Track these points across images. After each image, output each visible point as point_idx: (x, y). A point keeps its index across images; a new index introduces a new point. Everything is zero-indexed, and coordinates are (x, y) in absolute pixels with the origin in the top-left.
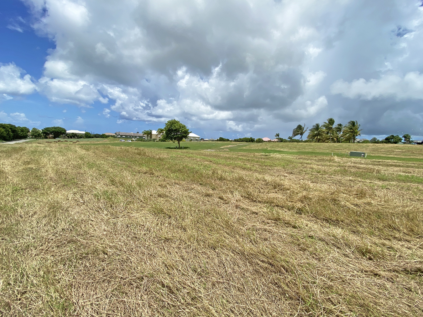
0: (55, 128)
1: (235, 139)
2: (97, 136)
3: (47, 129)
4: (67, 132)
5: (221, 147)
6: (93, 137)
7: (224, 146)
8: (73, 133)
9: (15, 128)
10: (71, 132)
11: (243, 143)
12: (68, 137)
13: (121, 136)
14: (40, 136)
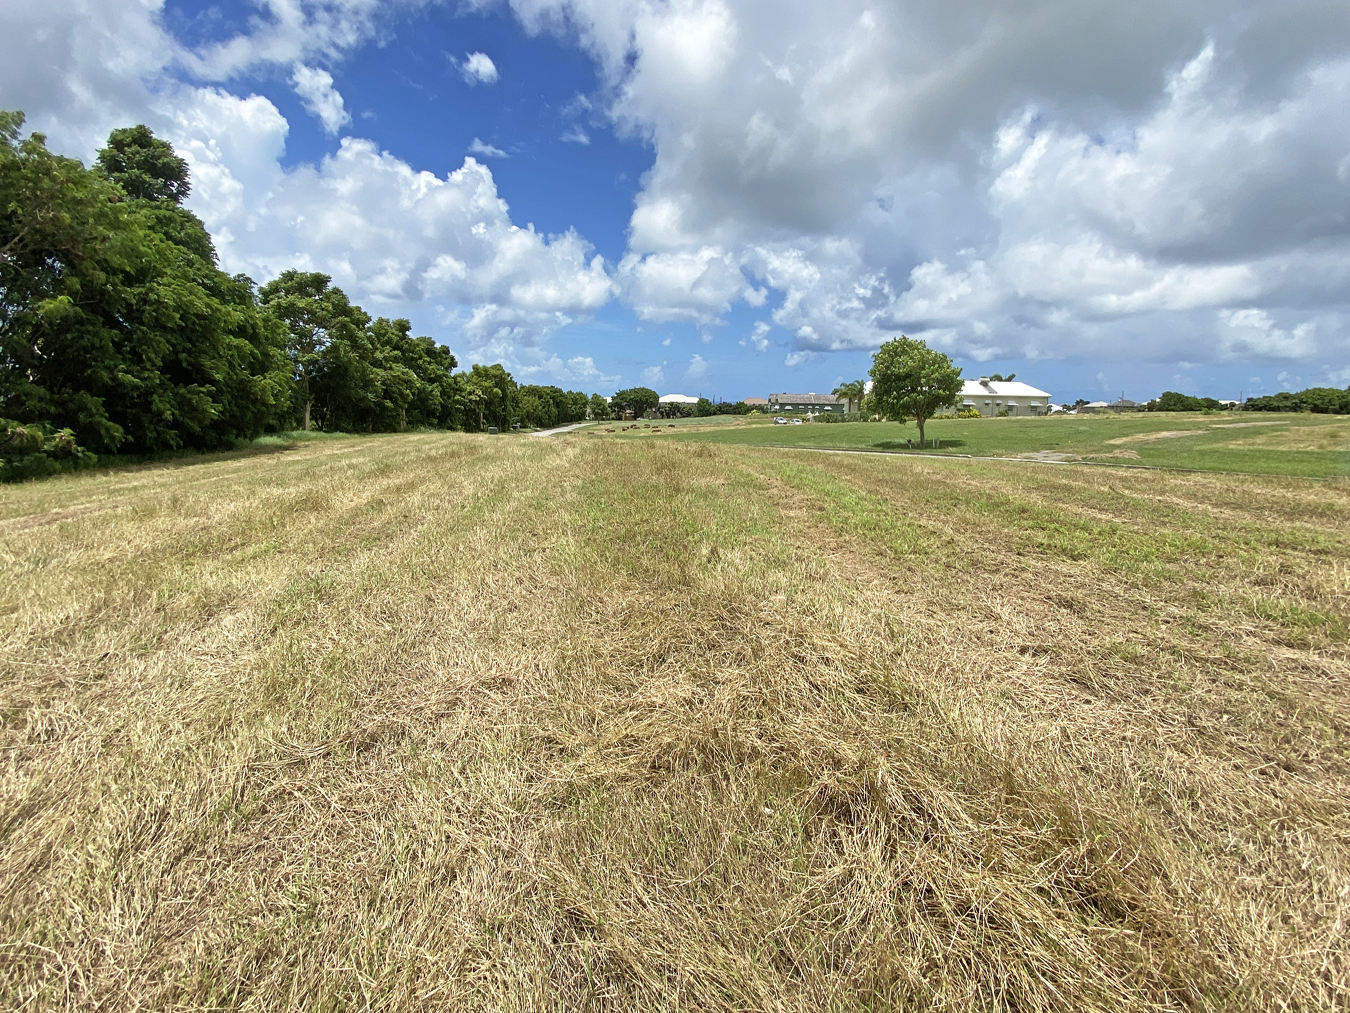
0: (635, 391)
1: (1249, 400)
2: (725, 409)
3: (621, 395)
4: (662, 400)
5: (1112, 442)
6: (715, 414)
7: (1132, 434)
8: (672, 404)
9: (562, 395)
10: (670, 401)
11: (1256, 420)
12: (662, 413)
13: (781, 405)
14: (607, 414)
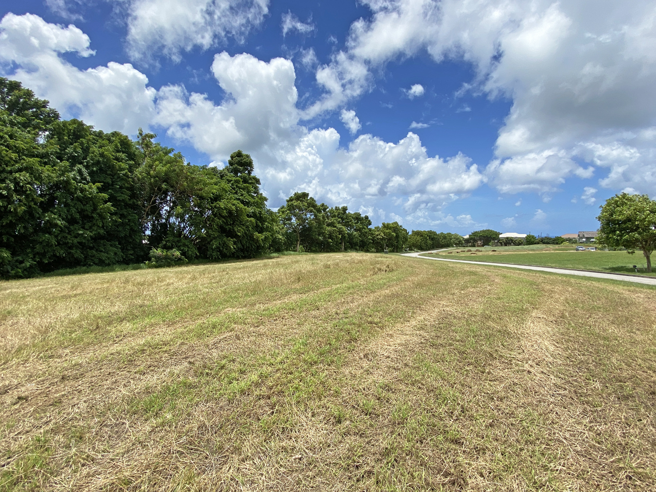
3: (475, 234)
4: (501, 236)
10: (506, 237)
12: (501, 243)
13: (587, 238)
14: (462, 244)
